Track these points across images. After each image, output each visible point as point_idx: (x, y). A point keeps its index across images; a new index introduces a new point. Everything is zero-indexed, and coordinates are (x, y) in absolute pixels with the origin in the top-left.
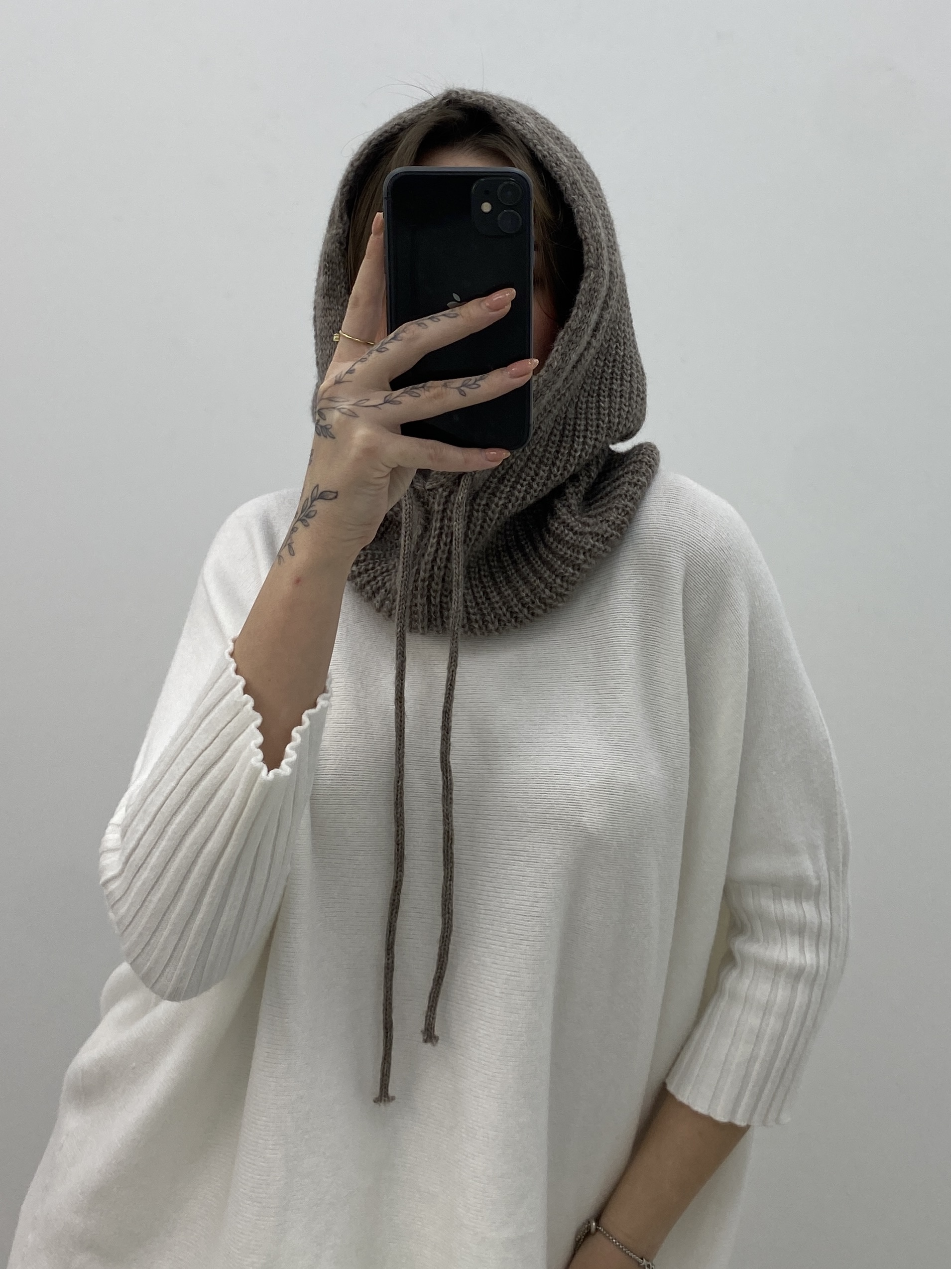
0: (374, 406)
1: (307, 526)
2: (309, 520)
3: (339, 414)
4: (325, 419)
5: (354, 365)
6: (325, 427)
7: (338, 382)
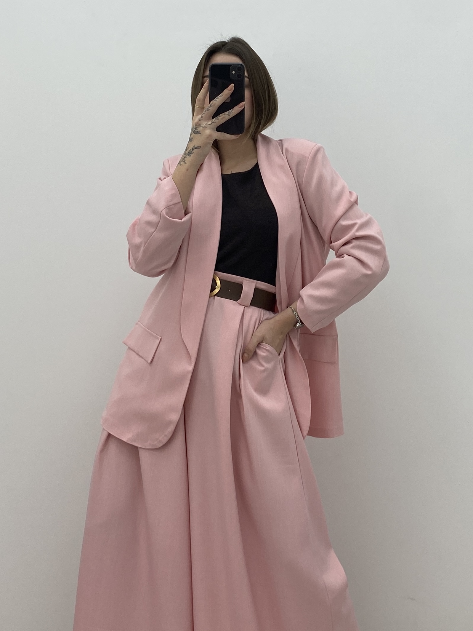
0: (210, 124)
1: (190, 156)
2: (191, 155)
3: (202, 128)
4: (197, 130)
5: (202, 115)
6: (197, 132)
7: (199, 121)
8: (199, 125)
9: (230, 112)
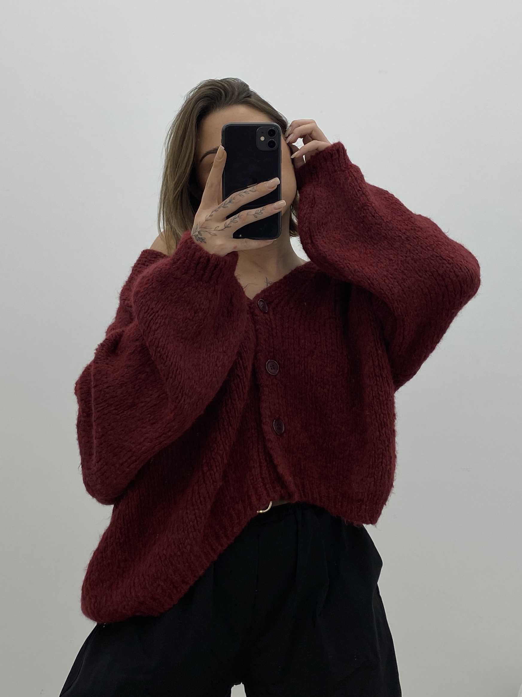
0: (222, 230)
3: (209, 234)
4: (201, 235)
5: (212, 213)
6: (201, 238)
7: (206, 220)
8: (205, 228)
9: (259, 212)
